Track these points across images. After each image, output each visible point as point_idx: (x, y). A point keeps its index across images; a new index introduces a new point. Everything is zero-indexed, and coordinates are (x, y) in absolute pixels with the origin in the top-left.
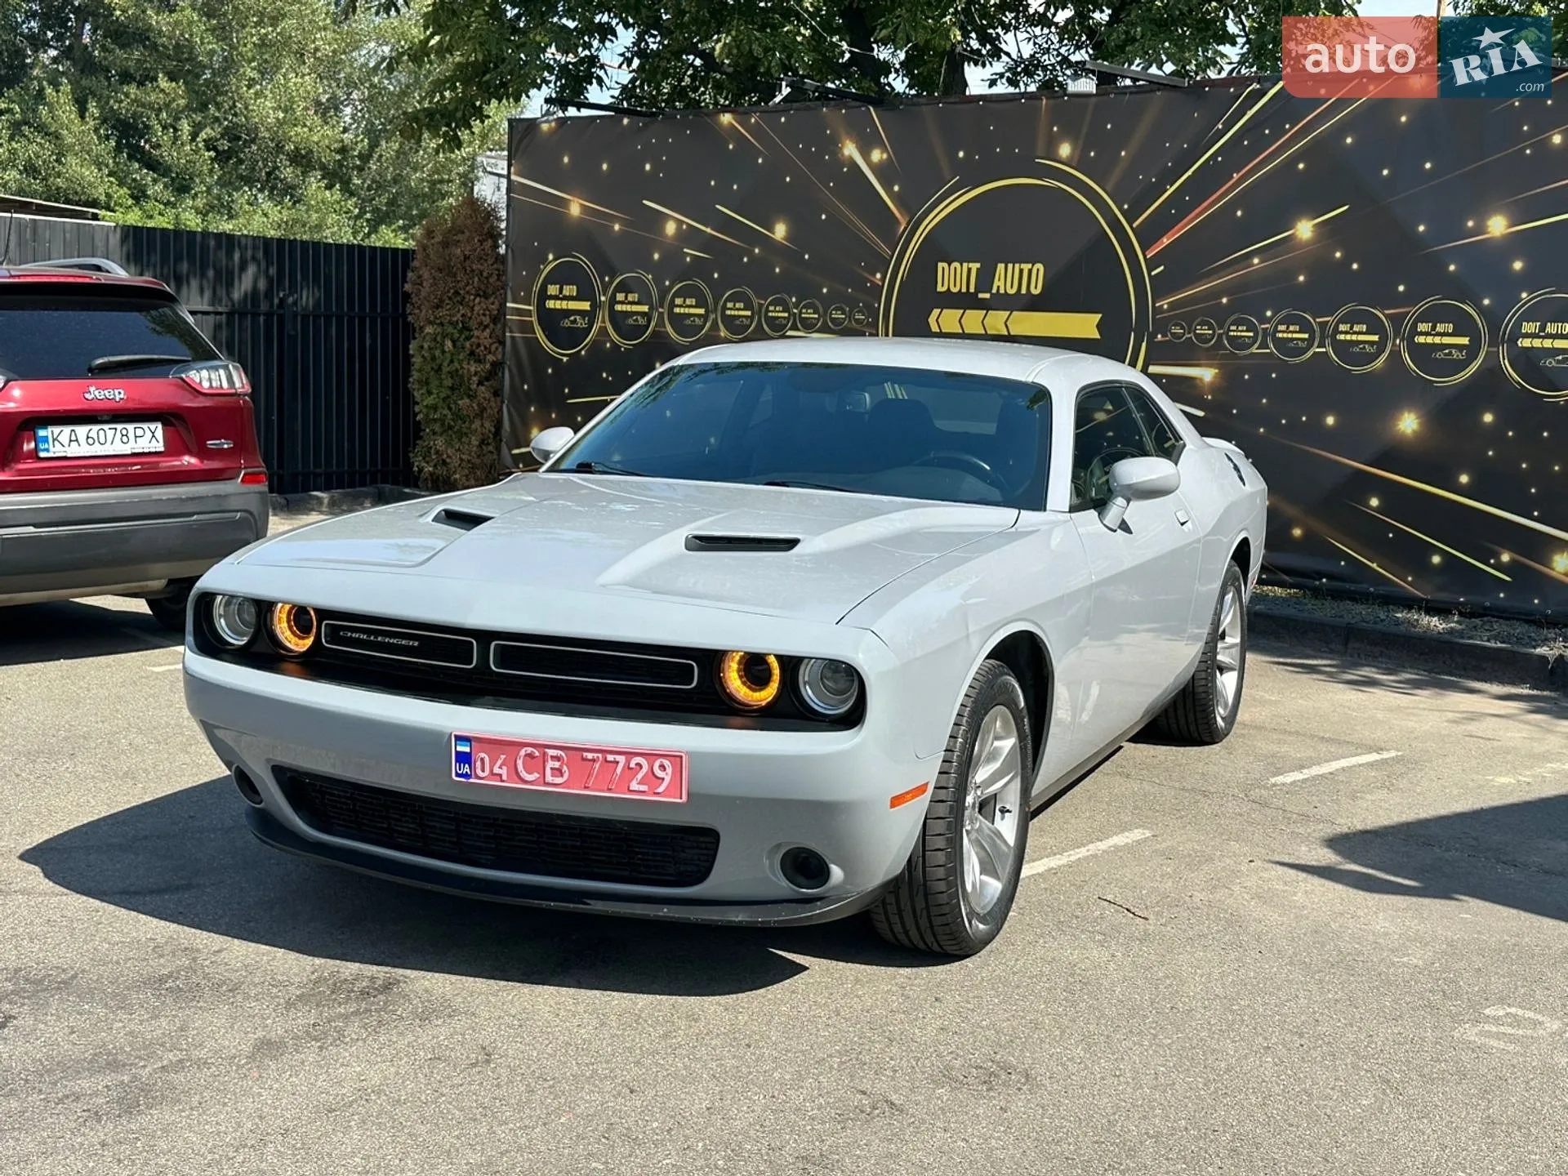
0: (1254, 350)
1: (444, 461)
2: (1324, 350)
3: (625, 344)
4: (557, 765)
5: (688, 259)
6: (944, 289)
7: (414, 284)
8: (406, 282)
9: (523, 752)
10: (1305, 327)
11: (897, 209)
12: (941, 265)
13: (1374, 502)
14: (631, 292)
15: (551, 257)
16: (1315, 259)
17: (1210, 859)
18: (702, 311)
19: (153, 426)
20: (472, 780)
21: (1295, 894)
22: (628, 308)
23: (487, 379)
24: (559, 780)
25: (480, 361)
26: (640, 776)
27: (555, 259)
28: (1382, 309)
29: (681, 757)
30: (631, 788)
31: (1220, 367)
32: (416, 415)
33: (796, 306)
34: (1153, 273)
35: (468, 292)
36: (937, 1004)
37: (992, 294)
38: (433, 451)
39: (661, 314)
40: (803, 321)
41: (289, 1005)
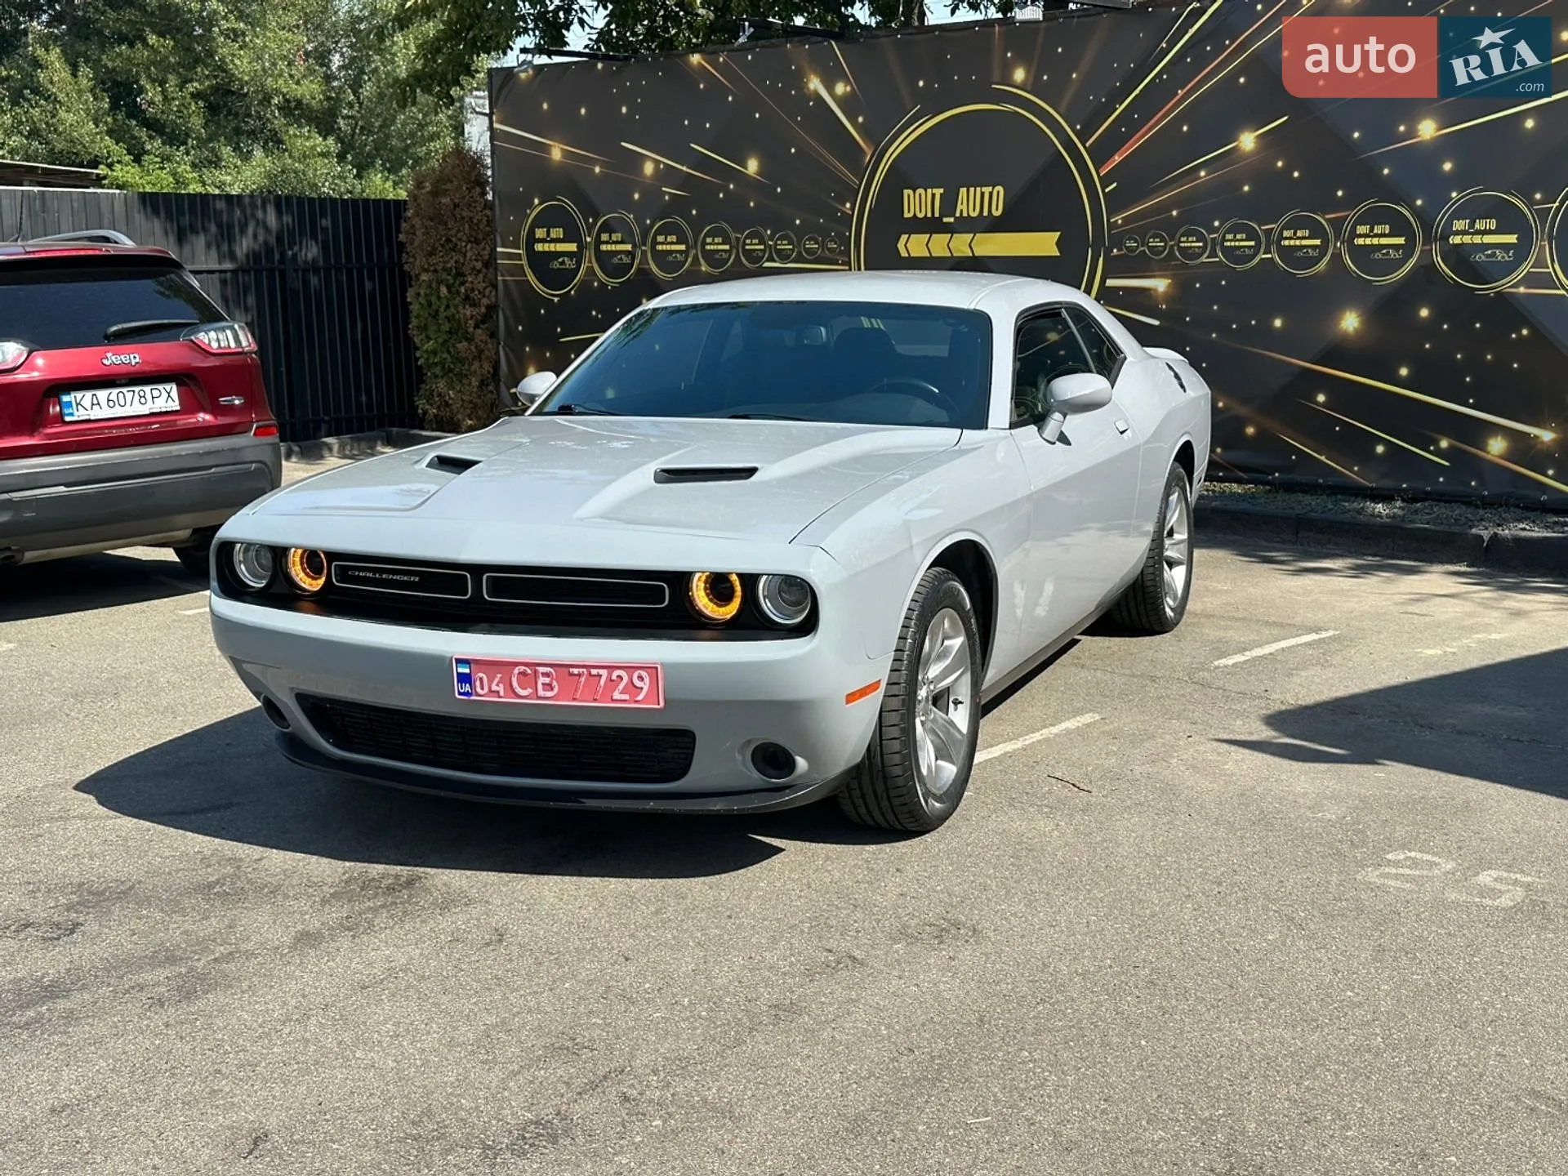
0: (1204, 259)
1: (446, 402)
2: (1270, 256)
3: (612, 283)
4: (547, 680)
5: (667, 198)
6: (911, 215)
7: (407, 233)
8: (401, 233)
9: (516, 671)
10: (1252, 235)
11: (863, 140)
12: (906, 192)
13: (1321, 398)
14: (615, 232)
15: (536, 201)
16: (1258, 170)
17: (1152, 737)
18: (683, 247)
19: (168, 387)
20: (473, 698)
21: (1226, 763)
22: (613, 247)
23: (483, 322)
24: (549, 694)
25: (474, 305)
26: (621, 686)
27: (540, 204)
28: (1324, 213)
29: (656, 668)
30: (614, 698)
31: (1172, 277)
32: (417, 359)
33: (771, 238)
34: (1107, 190)
35: (460, 239)
36: (898, 874)
37: (956, 218)
38: (435, 393)
39: (644, 253)
40: (779, 252)
41: (324, 902)
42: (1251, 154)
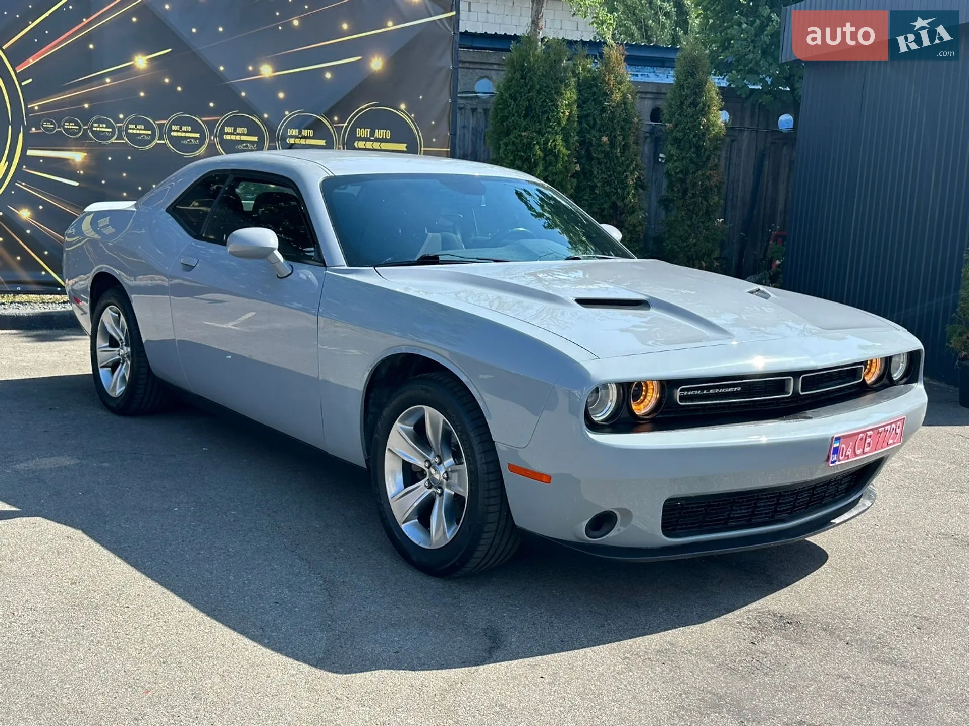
0: (113, 140)
2: (163, 142)
16: (150, 82)
28: (201, 116)
31: (87, 152)
34: (23, 84)
42: (145, 71)
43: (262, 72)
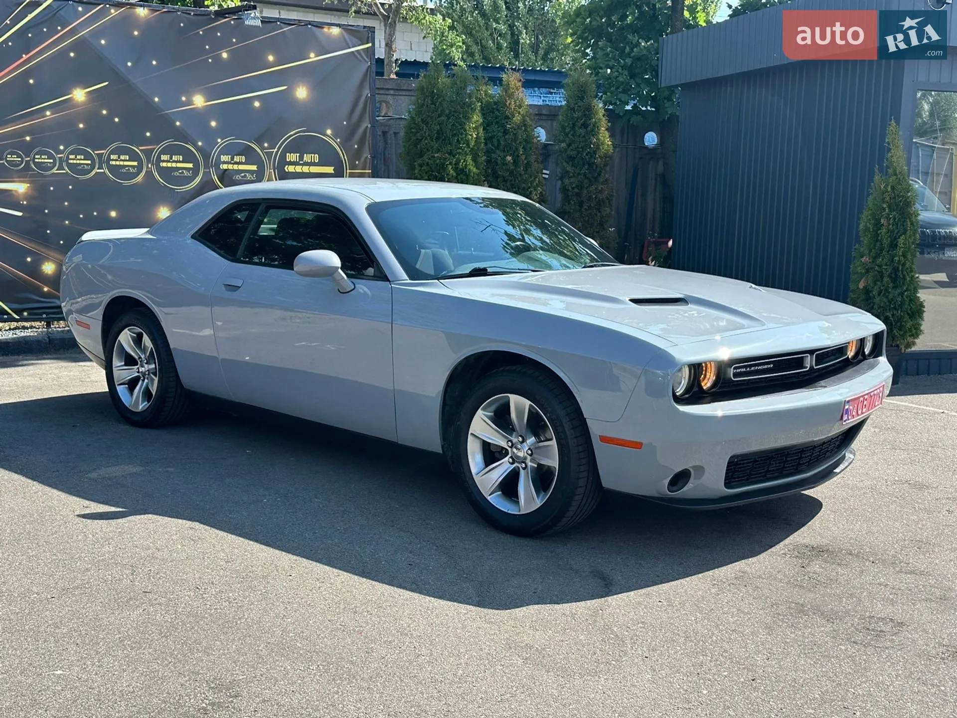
0: (54, 171)
2: (102, 171)
10: (88, 156)
16: (89, 113)
28: (138, 146)
31: (30, 183)
42: (83, 104)
43: (195, 103)
